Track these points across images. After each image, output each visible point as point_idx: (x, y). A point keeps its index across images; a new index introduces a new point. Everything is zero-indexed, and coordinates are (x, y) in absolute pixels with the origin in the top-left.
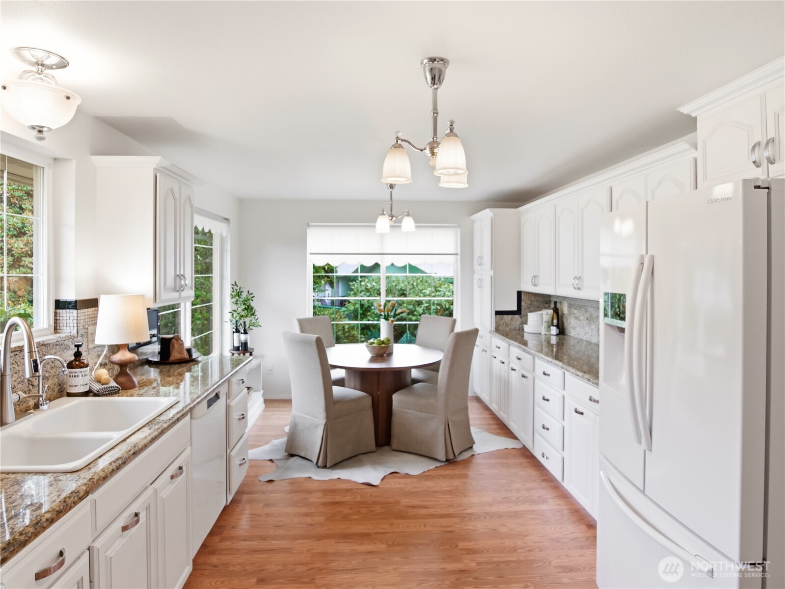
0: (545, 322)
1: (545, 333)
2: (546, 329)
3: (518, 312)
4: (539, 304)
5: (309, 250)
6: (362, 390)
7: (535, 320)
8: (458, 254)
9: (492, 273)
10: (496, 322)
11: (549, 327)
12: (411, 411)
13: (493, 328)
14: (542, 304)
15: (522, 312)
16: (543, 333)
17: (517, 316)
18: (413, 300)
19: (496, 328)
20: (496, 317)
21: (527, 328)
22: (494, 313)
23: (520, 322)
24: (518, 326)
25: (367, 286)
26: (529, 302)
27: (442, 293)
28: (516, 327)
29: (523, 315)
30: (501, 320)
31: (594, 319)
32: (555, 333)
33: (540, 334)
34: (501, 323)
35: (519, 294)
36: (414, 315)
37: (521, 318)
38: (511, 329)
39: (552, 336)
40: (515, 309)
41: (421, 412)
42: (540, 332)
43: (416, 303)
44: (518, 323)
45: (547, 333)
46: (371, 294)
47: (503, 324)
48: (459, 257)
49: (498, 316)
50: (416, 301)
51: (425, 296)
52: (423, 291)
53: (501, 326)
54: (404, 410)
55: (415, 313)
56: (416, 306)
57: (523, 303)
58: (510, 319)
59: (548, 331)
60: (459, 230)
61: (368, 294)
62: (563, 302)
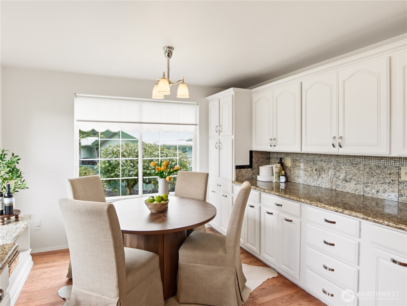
0: (276, 173)
1: (276, 181)
2: (276, 179)
3: (250, 166)
4: (263, 160)
5: (76, 117)
6: (146, 249)
7: (266, 171)
8: (197, 125)
9: (233, 137)
10: (236, 174)
11: (279, 177)
12: (199, 265)
13: (234, 179)
14: (265, 160)
15: (253, 166)
16: (274, 181)
17: (249, 169)
18: (147, 159)
19: (236, 179)
20: (236, 171)
21: (259, 178)
22: (234, 167)
23: (252, 174)
24: (250, 177)
25: (114, 150)
26: (257, 159)
27: (164, 154)
28: (249, 177)
29: (254, 169)
30: (240, 172)
31: (325, 170)
32: (284, 181)
33: (272, 182)
34: (240, 175)
35: (251, 152)
36: (148, 169)
37: (253, 171)
38: (246, 179)
39: (281, 184)
40: (249, 164)
41: (209, 265)
42: (272, 181)
43: (149, 161)
44: (250, 174)
45: (278, 181)
46: (117, 156)
47: (241, 176)
48: (198, 127)
49: (237, 170)
50: (149, 160)
51: (155, 157)
52: (153, 153)
53: (240, 177)
54: (191, 264)
55: (149, 168)
56: (149, 163)
57: (253, 160)
58: (245, 171)
59: (278, 180)
60: (198, 107)
61: (115, 156)
62: (285, 158)
